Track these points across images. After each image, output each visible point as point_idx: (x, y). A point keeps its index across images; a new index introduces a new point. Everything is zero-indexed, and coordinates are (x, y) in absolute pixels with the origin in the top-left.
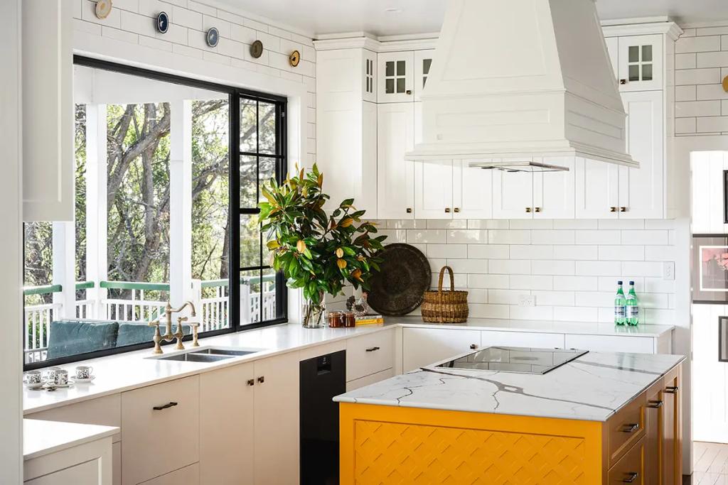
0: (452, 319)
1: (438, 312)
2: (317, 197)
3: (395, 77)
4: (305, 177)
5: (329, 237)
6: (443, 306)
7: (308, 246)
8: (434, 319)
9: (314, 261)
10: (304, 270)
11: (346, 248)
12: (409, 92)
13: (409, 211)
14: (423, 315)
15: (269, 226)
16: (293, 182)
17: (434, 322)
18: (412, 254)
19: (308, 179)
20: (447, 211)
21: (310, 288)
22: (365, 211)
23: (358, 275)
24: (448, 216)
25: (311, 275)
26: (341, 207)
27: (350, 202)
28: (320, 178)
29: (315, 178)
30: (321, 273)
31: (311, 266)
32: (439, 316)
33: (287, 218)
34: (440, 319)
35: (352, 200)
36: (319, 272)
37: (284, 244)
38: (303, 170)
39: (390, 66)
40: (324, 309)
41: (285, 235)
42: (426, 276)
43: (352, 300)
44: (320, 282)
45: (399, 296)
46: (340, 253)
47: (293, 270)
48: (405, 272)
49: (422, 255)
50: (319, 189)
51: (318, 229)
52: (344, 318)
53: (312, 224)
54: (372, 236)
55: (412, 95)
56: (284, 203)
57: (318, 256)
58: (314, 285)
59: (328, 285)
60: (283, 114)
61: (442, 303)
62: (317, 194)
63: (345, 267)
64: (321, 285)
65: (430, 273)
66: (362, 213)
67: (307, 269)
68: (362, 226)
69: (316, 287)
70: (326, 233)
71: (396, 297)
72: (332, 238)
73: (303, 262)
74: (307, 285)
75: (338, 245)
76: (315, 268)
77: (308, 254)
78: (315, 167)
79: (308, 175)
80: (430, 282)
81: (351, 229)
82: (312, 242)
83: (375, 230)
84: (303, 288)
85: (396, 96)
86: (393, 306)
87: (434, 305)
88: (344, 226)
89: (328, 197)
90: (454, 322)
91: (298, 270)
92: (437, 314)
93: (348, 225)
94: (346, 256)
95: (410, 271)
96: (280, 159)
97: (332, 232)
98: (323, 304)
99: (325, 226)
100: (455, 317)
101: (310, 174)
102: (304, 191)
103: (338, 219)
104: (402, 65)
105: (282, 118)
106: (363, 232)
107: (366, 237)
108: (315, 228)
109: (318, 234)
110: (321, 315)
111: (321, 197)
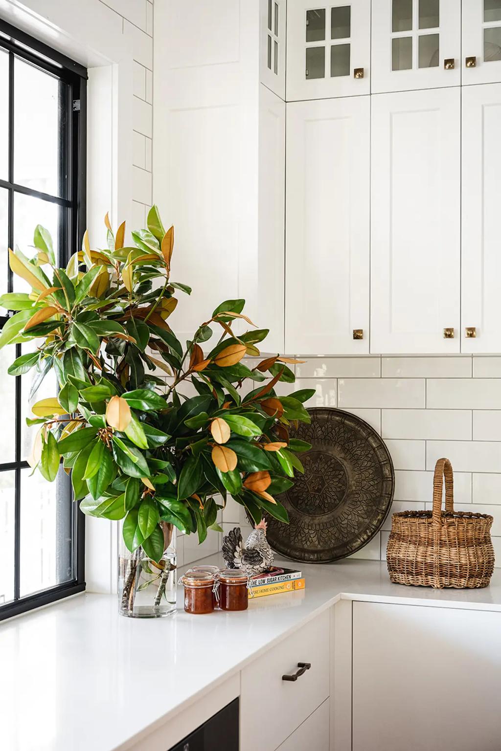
0: (463, 582)
1: (431, 565)
2: (158, 292)
3: (328, 43)
4: (129, 242)
5: (187, 390)
6: (444, 550)
7: (136, 412)
8: (421, 580)
9: (153, 454)
10: (125, 476)
11: (235, 417)
12: (359, 72)
13: (357, 335)
14: (391, 568)
15: (33, 358)
16: (100, 258)
17: (420, 586)
18: (351, 430)
19: (137, 246)
20: (449, 334)
21: (141, 521)
22: (266, 331)
23: (262, 485)
24: (451, 346)
25: (143, 488)
26: (215, 318)
27: (236, 306)
28: (166, 240)
29: (154, 244)
30: (170, 483)
31: (144, 464)
32: (432, 574)
33: (79, 336)
34: (435, 580)
35: (242, 303)
36: (163, 479)
37: (72, 408)
38: (122, 228)
39: (315, 20)
40: (172, 568)
41: (76, 383)
42: (383, 478)
43: (235, 538)
44: (166, 503)
45: (325, 518)
46: (220, 431)
47: (96, 478)
48: (338, 467)
49: (372, 433)
50: (163, 270)
51: (158, 372)
52: (223, 586)
53: (144, 356)
54: (283, 390)
55: (365, 81)
56: (73, 296)
57: (163, 439)
58: (152, 514)
59: (186, 512)
60: (78, 105)
61: (442, 544)
62: (157, 283)
63: (233, 467)
64: (169, 512)
65: (392, 470)
66: (259, 335)
67: (132, 472)
68: (262, 367)
69: (156, 519)
70: (178, 380)
71: (316, 521)
72: (193, 393)
73: (122, 455)
74: (134, 510)
75: (213, 409)
76: (153, 467)
77: (138, 434)
78: (153, 217)
79: (136, 237)
80: (393, 490)
81: (237, 373)
82: (149, 400)
83: (289, 376)
84: (122, 521)
85: (329, 83)
86: (312, 540)
87: (422, 549)
88: (221, 364)
89: (188, 290)
90: (467, 588)
91: (108, 477)
92: (429, 570)
93: (231, 361)
94: (236, 440)
95: (347, 466)
96: (70, 210)
97: (194, 380)
98: (169, 555)
99: (176, 364)
100: (471, 576)
101: (142, 235)
102: (127, 279)
103: (207, 347)
104: (342, 17)
105: (76, 114)
106: (262, 379)
107: (268, 392)
108: (152, 367)
109: (160, 383)
110: (165, 581)
111: (167, 292)
